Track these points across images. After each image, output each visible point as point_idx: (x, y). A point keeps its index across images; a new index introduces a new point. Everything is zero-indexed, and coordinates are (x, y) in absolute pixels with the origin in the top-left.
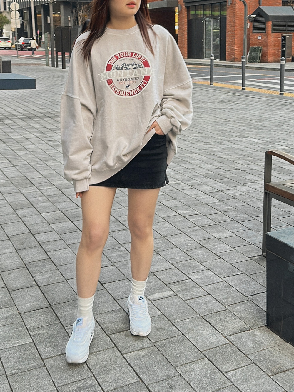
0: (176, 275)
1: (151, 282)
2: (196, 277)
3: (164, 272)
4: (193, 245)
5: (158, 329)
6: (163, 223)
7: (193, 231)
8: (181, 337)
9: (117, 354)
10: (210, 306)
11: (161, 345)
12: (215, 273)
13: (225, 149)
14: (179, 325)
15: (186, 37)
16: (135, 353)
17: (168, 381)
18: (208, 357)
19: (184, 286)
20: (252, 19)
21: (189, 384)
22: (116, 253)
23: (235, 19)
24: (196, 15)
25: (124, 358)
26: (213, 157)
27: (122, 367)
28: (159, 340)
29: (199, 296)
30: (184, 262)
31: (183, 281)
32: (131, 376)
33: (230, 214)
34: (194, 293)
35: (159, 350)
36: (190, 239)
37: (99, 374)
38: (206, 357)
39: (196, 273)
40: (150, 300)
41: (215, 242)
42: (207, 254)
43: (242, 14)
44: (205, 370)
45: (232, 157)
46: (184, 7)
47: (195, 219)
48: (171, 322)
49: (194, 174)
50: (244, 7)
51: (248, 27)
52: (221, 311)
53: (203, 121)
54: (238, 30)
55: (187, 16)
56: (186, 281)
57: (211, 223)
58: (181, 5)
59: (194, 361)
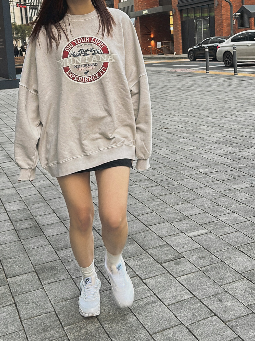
0: (207, 218)
1: (188, 223)
2: (225, 218)
3: (197, 216)
4: (217, 195)
5: (200, 258)
6: (188, 179)
7: (215, 184)
8: (221, 264)
9: (171, 278)
10: (240, 239)
11: (206, 270)
12: (240, 215)
13: (230, 122)
14: (217, 255)
15: (180, 35)
16: (186, 276)
17: (217, 296)
18: (246, 277)
19: (216, 225)
20: (237, 16)
21: (235, 298)
22: (154, 203)
23: (222, 17)
24: (188, 17)
25: (177, 280)
26: (220, 128)
27: (177, 287)
28: (203, 266)
29: (230, 232)
30: (212, 208)
31: (214, 222)
32: (186, 293)
33: (244, 170)
34: (225, 231)
35: (205, 274)
36: (214, 190)
37: (158, 293)
38: (245, 278)
39: (224, 215)
40: (189, 237)
41: (235, 192)
42: (231, 201)
43: (228, 13)
44: (246, 287)
45: (237, 127)
46: (178, 10)
47: (214, 175)
48: (210, 253)
49: (207, 141)
50: (229, 7)
51: (234, 24)
52: (251, 243)
53: (206, 101)
54: (225, 27)
55: (180, 18)
56: (217, 221)
57: (229, 178)
58: (175, 10)
59: (236, 281)
